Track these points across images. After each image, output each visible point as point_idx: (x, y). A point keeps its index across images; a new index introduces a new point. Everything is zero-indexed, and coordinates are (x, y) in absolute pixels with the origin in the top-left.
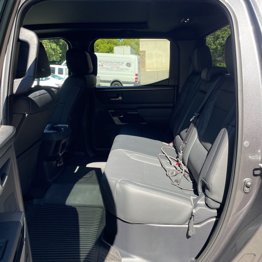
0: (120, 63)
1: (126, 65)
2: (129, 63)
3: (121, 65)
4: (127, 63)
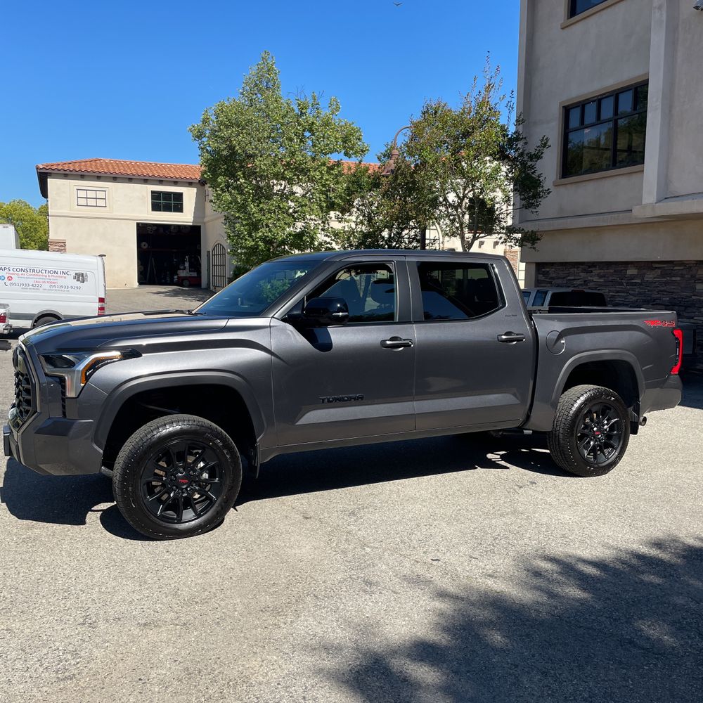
0: (59, 273)
2: (83, 274)
3: (59, 277)
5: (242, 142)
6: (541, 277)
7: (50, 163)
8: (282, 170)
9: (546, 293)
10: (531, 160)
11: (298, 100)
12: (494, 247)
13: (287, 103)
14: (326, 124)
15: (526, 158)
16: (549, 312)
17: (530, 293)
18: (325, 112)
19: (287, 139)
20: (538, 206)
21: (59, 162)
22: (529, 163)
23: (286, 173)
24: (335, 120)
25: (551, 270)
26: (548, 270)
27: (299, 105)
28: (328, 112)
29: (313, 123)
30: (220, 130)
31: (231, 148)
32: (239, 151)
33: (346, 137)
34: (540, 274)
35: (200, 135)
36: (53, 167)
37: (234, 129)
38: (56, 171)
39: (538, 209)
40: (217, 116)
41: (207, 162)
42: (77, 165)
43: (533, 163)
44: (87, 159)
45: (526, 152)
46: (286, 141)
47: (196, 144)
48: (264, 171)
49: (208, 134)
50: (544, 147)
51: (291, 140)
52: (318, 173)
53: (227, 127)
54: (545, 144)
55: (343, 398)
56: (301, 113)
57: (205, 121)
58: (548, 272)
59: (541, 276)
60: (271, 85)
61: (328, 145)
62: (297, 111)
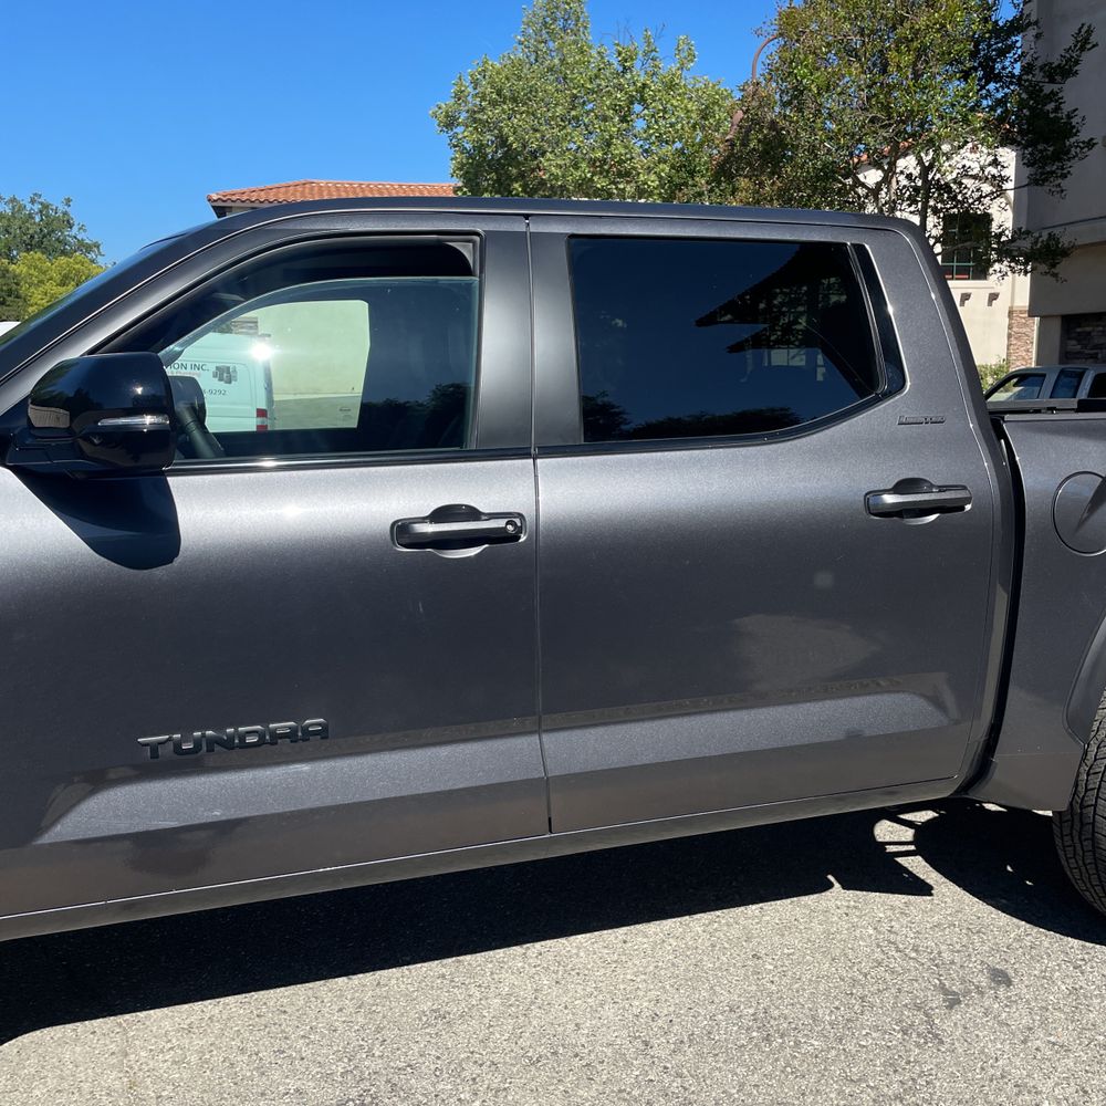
0: (189, 367)
1: (215, 376)
2: (228, 368)
4: (217, 368)
5: (518, 127)
6: (1074, 346)
7: (229, 191)
8: (589, 175)
9: (1080, 376)
10: (1052, 81)
11: (618, 45)
12: (990, 304)
13: (599, 53)
14: (671, 86)
15: (1039, 76)
16: (1077, 411)
17: (1044, 376)
18: (668, 67)
19: (597, 117)
20: (1064, 176)
21: (245, 189)
22: (1048, 88)
23: (595, 179)
24: (687, 80)
25: (1095, 330)
26: (1088, 329)
27: (620, 54)
28: (674, 67)
29: (644, 86)
30: (482, 110)
31: (502, 141)
32: (514, 146)
33: (707, 107)
34: (1070, 339)
35: (450, 122)
36: (234, 198)
37: (505, 107)
38: (238, 204)
39: (1064, 183)
40: (476, 84)
41: (461, 169)
42: (272, 193)
43: (1055, 87)
44: (291, 183)
45: (1039, 63)
46: (595, 122)
47: (445, 137)
48: (557, 179)
49: (463, 117)
50: (1082, 49)
51: (605, 119)
52: (653, 177)
53: (494, 104)
54: (1086, 40)
55: (243, 737)
56: (625, 67)
57: (459, 96)
58: (1089, 333)
59: (1074, 342)
60: (572, 22)
61: (672, 125)
62: (617, 66)
